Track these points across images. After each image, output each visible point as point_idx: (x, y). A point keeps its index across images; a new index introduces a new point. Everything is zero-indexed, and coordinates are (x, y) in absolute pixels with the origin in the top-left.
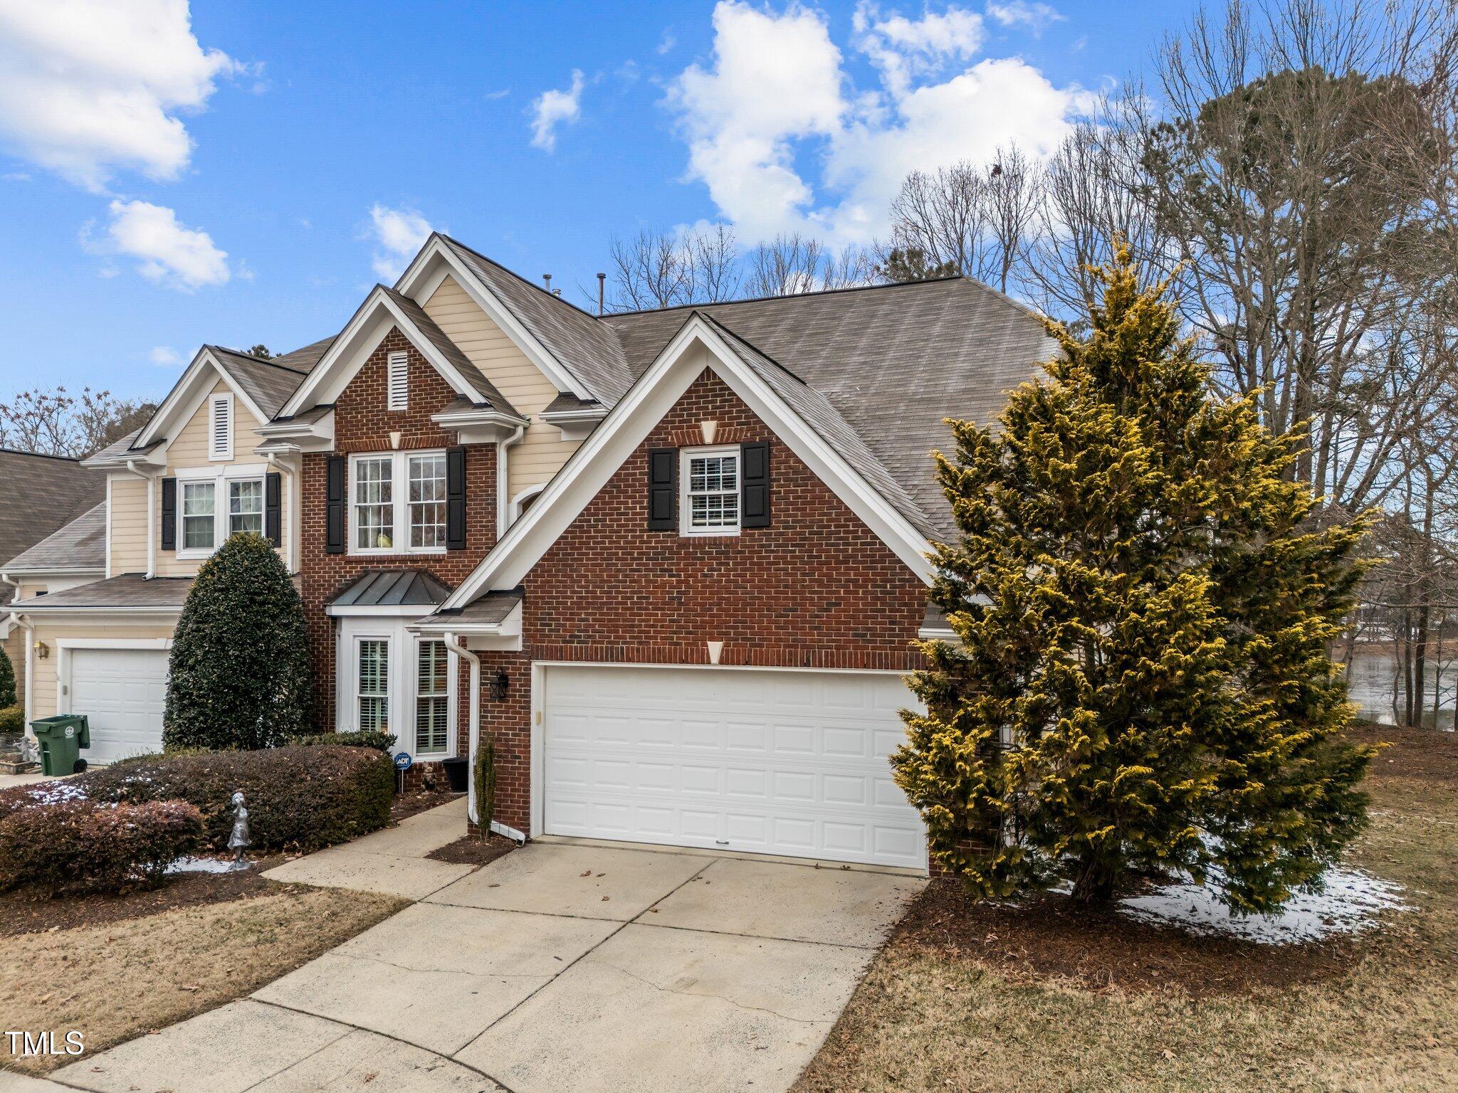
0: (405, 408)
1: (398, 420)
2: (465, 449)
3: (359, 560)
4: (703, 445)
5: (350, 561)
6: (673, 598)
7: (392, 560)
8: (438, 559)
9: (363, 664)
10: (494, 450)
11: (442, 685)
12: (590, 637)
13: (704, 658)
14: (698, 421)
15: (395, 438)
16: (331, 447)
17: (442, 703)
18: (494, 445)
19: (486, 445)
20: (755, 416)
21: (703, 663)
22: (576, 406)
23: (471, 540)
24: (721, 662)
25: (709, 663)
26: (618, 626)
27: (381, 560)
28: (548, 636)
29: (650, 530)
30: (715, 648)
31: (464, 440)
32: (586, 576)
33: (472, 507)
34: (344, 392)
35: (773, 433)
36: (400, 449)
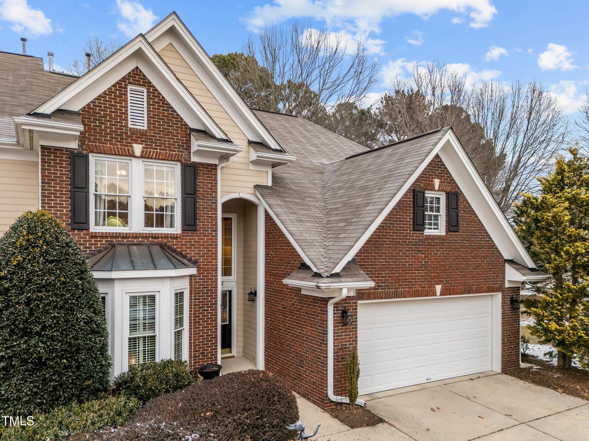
0: (146, 128)
1: (140, 136)
2: (195, 166)
3: (104, 236)
4: (435, 190)
6: (423, 265)
8: (175, 237)
10: (216, 169)
12: (387, 286)
13: (434, 294)
14: (433, 178)
15: (138, 149)
16: (74, 145)
18: (216, 166)
19: (211, 165)
20: (454, 180)
21: (434, 296)
22: (272, 151)
23: (200, 225)
25: (436, 295)
29: (414, 230)
30: (438, 288)
31: (194, 159)
32: (386, 253)
33: (200, 203)
34: (89, 105)
35: (459, 189)
36: (142, 157)
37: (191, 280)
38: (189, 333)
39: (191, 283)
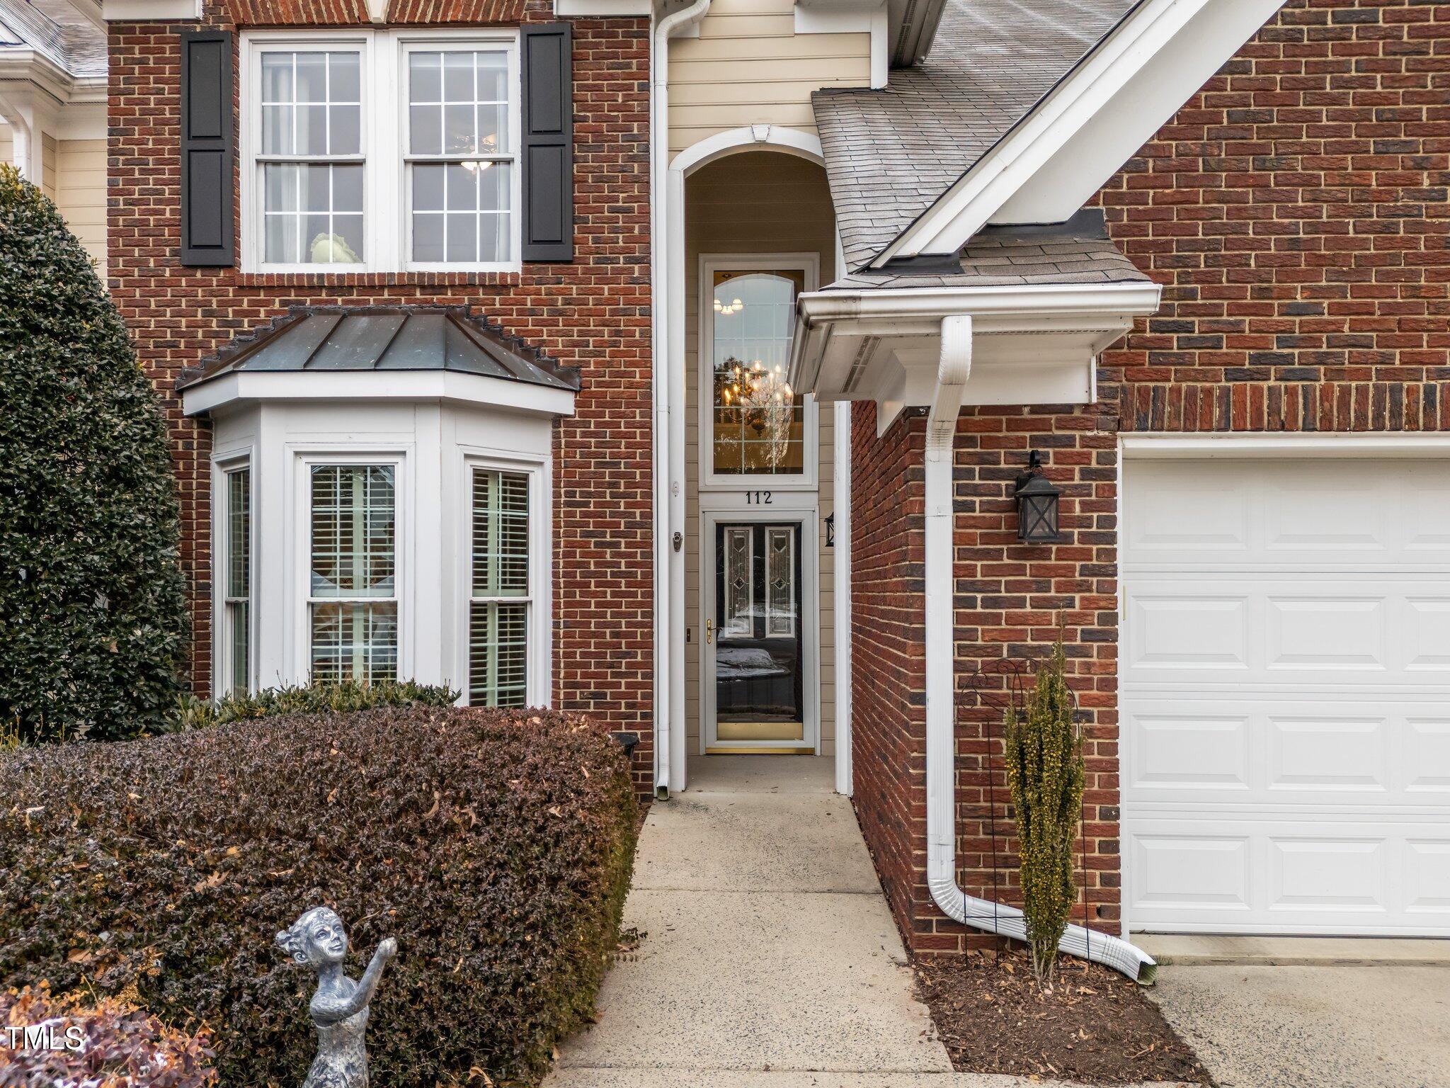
2: (571, 28)
3: (277, 286)
5: (250, 286)
7: (372, 285)
8: (498, 285)
9: (321, 525)
10: (646, 35)
11: (517, 575)
16: (191, 8)
17: (514, 616)
18: (644, 20)
19: (626, 21)
23: (584, 240)
27: (341, 285)
31: (566, 5)
33: (588, 165)
36: (390, 24)
37: (556, 436)
38: (550, 620)
39: (556, 446)
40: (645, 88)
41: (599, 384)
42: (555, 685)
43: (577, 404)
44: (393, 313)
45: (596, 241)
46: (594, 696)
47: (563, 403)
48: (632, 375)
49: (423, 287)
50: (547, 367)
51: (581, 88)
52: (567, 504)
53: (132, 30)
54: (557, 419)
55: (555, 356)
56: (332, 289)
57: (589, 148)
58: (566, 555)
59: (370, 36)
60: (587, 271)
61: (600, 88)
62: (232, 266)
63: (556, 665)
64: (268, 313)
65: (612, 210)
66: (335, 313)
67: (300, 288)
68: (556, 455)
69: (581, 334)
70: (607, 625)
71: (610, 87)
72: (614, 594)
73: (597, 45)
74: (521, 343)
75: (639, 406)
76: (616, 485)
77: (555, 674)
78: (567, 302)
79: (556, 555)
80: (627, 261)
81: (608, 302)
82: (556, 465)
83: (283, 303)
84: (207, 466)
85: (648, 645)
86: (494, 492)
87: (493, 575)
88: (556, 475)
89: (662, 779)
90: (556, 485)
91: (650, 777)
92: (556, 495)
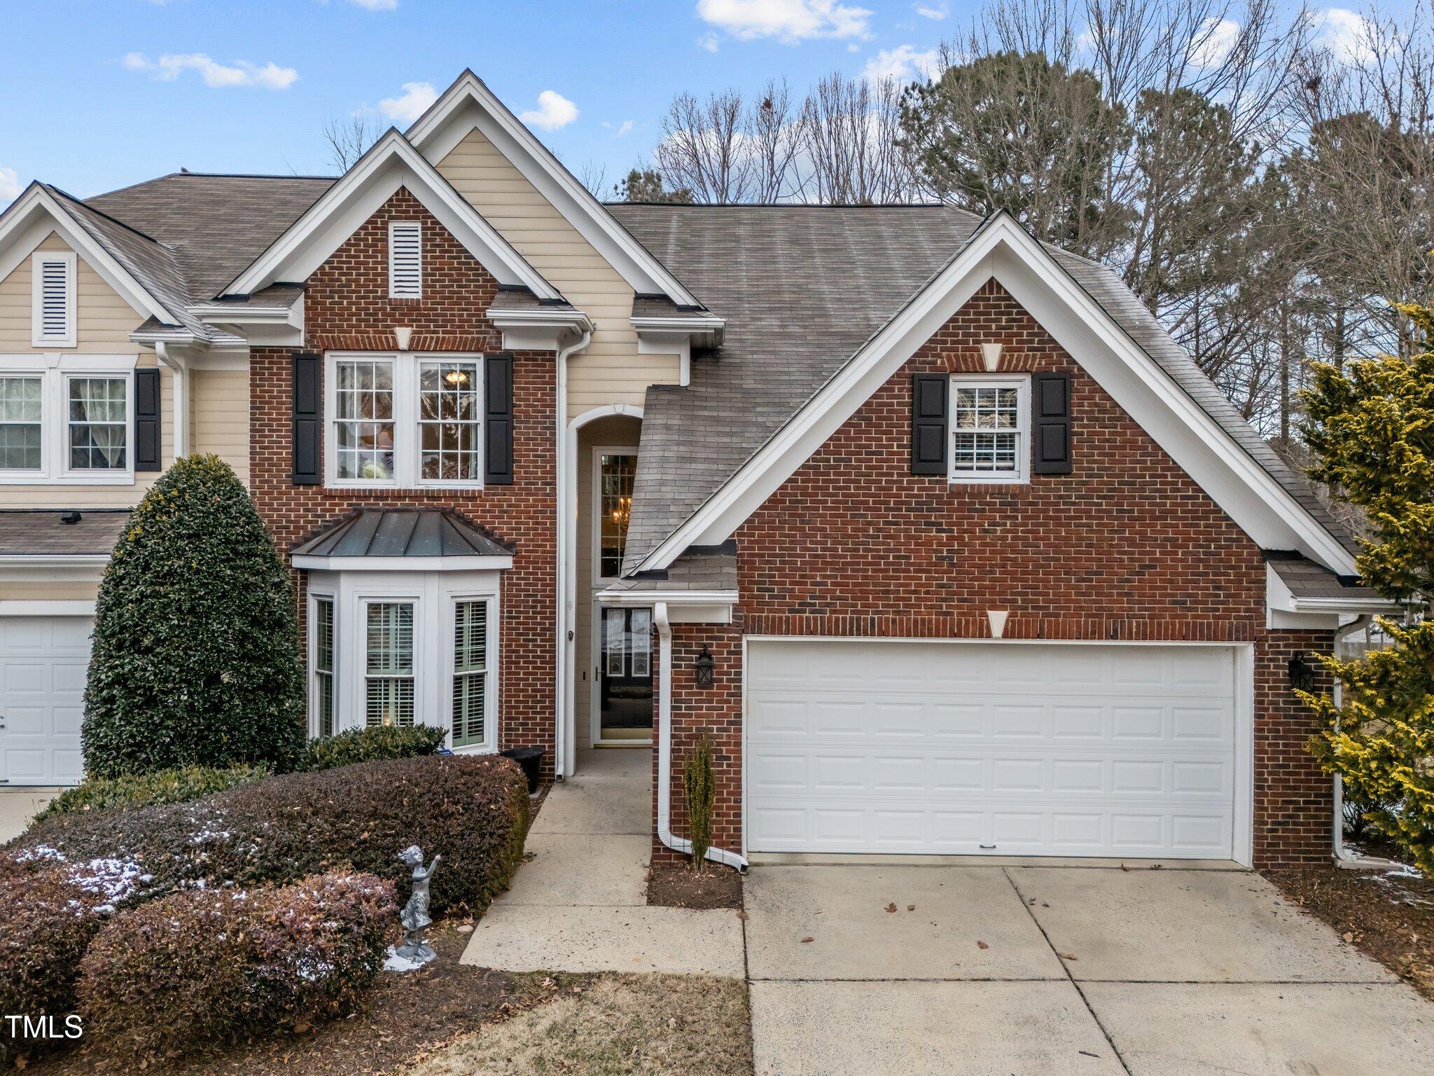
0: (419, 296)
1: (407, 312)
2: (510, 356)
3: (345, 495)
4: (984, 372)
5: (330, 496)
8: (471, 497)
9: (372, 634)
10: (554, 361)
11: (479, 657)
12: (828, 605)
13: (984, 630)
14: (979, 342)
15: (403, 335)
16: (299, 341)
17: (478, 680)
18: (553, 353)
19: (543, 353)
20: (1053, 341)
21: (981, 636)
23: (519, 472)
24: (1006, 635)
25: (989, 636)
26: (867, 592)
28: (768, 604)
29: (913, 475)
30: (998, 619)
32: (824, 529)
34: (321, 268)
35: (1075, 362)
36: (411, 349)
37: (502, 579)
38: (498, 682)
39: (502, 585)
40: (553, 389)
41: (526, 551)
42: (500, 718)
43: (515, 562)
44: (410, 511)
45: (526, 473)
46: (522, 724)
47: (506, 562)
48: (545, 546)
49: (428, 498)
50: (498, 541)
51: (518, 388)
52: (508, 617)
53: (264, 351)
54: (502, 571)
55: (502, 535)
56: (377, 498)
57: (522, 422)
58: (507, 646)
59: (398, 355)
60: (520, 489)
61: (528, 389)
62: (319, 483)
63: (501, 707)
64: (340, 510)
65: (535, 456)
66: (377, 510)
67: (359, 497)
68: (502, 590)
69: (517, 523)
70: (529, 685)
71: (534, 389)
72: (534, 668)
73: (527, 365)
74: (483, 528)
75: (548, 563)
76: (535, 607)
77: (501, 712)
78: (509, 506)
79: (501, 646)
80: (543, 484)
81: (532, 506)
82: (502, 595)
83: (349, 505)
84: (305, 595)
85: (552, 696)
86: (467, 613)
87: (466, 658)
88: (502, 601)
89: (560, 771)
90: (502, 606)
91: (553, 769)
92: (502, 612)
